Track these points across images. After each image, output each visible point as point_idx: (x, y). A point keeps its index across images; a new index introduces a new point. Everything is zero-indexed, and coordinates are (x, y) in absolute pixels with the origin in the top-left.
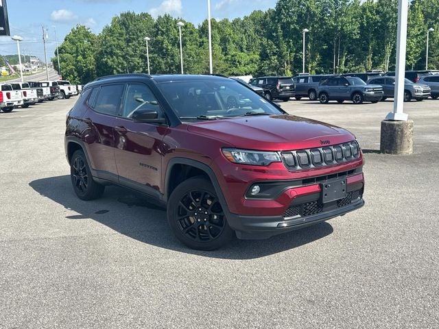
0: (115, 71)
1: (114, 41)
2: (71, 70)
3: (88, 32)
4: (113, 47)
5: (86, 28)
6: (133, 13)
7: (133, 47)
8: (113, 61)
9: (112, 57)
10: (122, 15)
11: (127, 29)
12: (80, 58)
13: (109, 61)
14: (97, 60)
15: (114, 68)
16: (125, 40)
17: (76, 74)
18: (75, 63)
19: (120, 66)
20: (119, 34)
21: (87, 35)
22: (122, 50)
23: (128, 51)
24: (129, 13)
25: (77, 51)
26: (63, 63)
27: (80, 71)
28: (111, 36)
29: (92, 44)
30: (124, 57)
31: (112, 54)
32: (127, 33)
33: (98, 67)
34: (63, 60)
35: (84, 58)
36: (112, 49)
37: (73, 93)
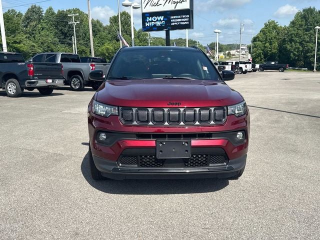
0: (292, 54)
1: (294, 31)
2: (260, 53)
3: (276, 25)
4: (293, 35)
5: (275, 22)
6: (314, 8)
7: (309, 35)
8: (291, 46)
9: (291, 43)
10: (304, 10)
11: (306, 21)
12: (267, 44)
13: (288, 46)
14: (280, 46)
15: (292, 52)
16: (304, 29)
17: (263, 56)
18: (263, 48)
19: (296, 50)
20: (300, 25)
21: (275, 27)
22: (300, 37)
23: (304, 38)
24: (310, 9)
25: (266, 40)
26: (255, 49)
27: (266, 55)
28: (293, 27)
29: (278, 34)
30: (301, 43)
31: (291, 41)
32: (306, 24)
33: (280, 51)
34: (255, 47)
35: (271, 44)
36: (292, 37)
37: (248, 70)
